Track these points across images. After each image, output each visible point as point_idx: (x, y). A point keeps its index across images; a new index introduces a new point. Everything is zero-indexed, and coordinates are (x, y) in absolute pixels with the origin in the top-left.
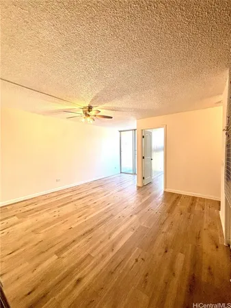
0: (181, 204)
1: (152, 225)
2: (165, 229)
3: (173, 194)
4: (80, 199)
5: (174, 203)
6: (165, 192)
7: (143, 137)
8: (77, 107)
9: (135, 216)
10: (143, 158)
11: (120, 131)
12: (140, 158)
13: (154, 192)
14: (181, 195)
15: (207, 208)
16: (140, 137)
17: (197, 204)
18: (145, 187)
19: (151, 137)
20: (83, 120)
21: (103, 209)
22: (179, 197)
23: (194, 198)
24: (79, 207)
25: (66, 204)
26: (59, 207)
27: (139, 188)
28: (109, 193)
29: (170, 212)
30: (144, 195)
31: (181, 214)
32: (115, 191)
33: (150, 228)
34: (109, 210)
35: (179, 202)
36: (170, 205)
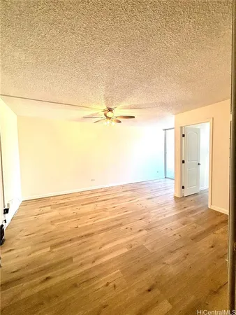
1: (156, 249)
4: (104, 200)
5: (212, 229)
6: (209, 209)
7: (184, 136)
9: (144, 232)
18: (184, 199)
19: (197, 134)
24: (99, 208)
25: (89, 203)
26: (82, 205)
28: (135, 199)
31: (212, 247)
32: (143, 198)
33: (152, 251)
34: (122, 218)
35: (222, 229)
36: (204, 229)
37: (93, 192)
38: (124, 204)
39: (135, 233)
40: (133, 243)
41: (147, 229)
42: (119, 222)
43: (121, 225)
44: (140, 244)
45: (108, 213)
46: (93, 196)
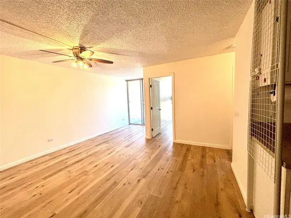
0: (192, 157)
1: (163, 192)
2: (178, 198)
3: (182, 145)
4: (78, 162)
5: (185, 157)
6: (174, 143)
7: (151, 86)
8: (65, 48)
9: (143, 181)
10: (152, 108)
11: (127, 81)
12: (149, 109)
13: (164, 145)
14: (190, 146)
15: (217, 160)
16: (148, 86)
17: (207, 155)
18: (154, 140)
19: (158, 85)
20: (74, 64)
21: (105, 175)
22: (189, 148)
23: (204, 148)
24: (75, 174)
25: (56, 173)
26: (45, 178)
27: (148, 140)
28: (114, 151)
29: (182, 168)
30: (153, 149)
31: (194, 171)
32: (121, 147)
33: (161, 196)
34: (112, 175)
35: (190, 156)
36: (181, 159)
37: (53, 156)
38: (105, 158)
39: (136, 186)
40: (140, 197)
41: (144, 177)
42: (112, 181)
43: (115, 184)
44: (148, 195)
45: (91, 176)
46: (56, 161)
